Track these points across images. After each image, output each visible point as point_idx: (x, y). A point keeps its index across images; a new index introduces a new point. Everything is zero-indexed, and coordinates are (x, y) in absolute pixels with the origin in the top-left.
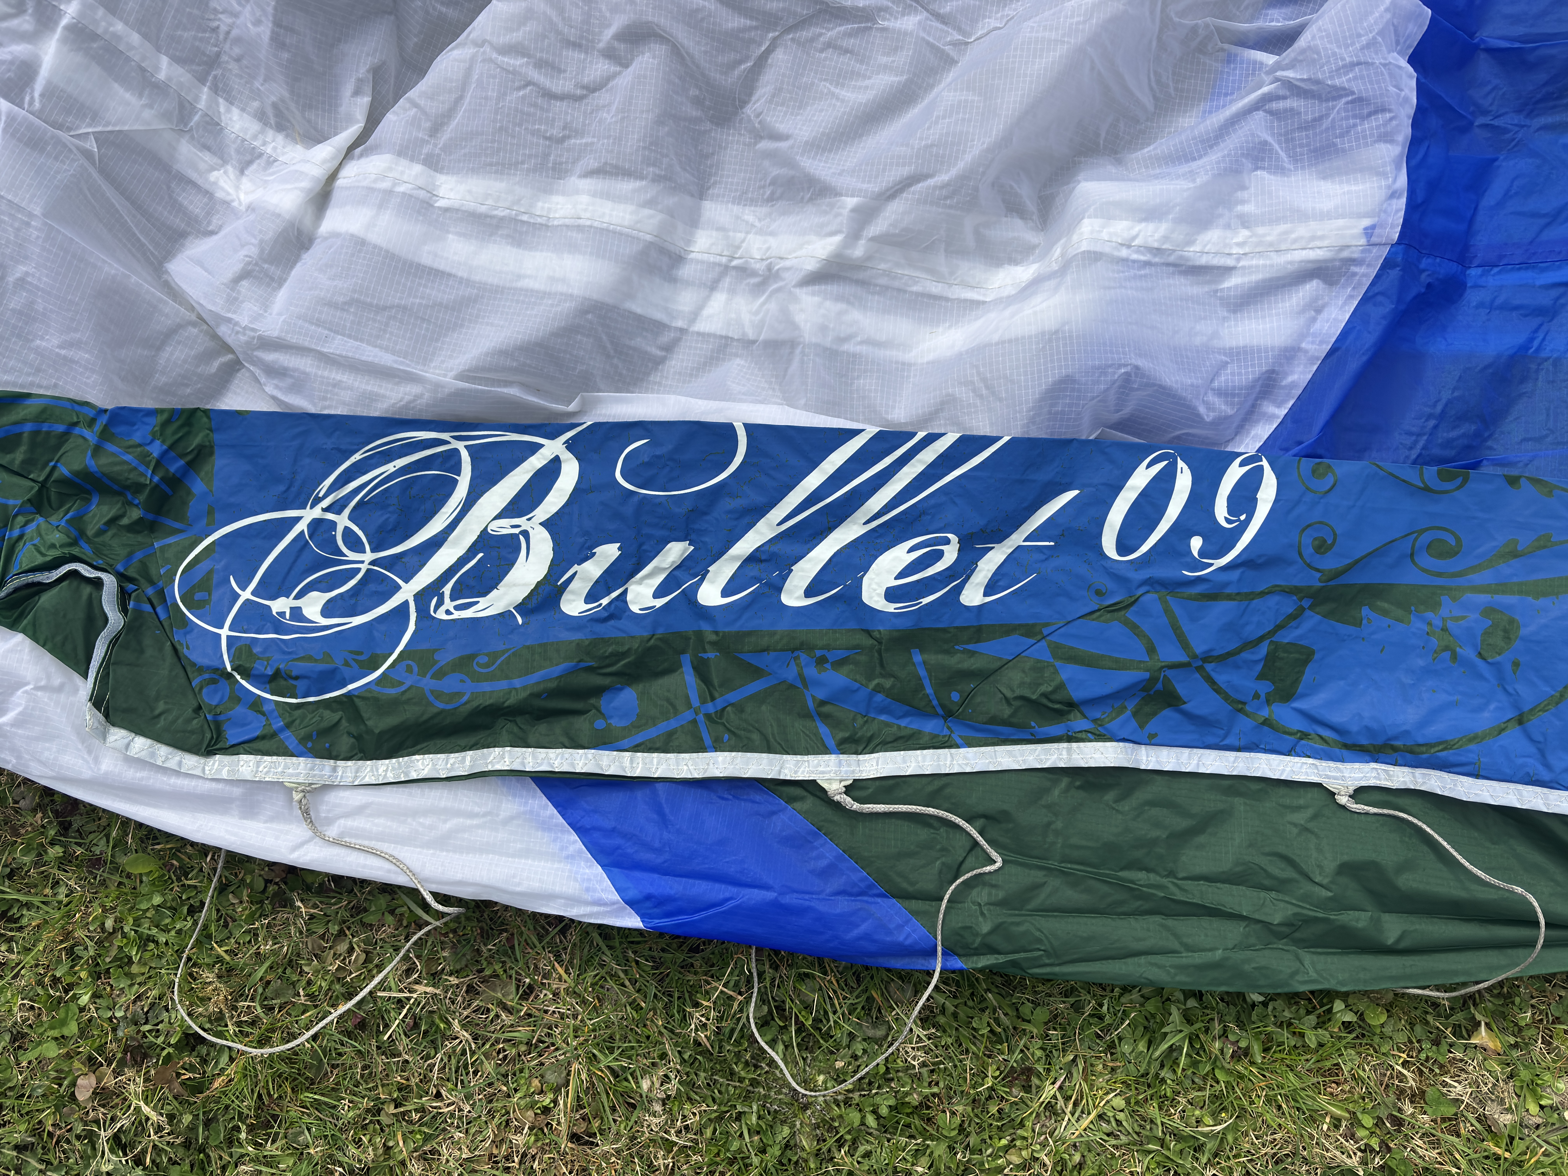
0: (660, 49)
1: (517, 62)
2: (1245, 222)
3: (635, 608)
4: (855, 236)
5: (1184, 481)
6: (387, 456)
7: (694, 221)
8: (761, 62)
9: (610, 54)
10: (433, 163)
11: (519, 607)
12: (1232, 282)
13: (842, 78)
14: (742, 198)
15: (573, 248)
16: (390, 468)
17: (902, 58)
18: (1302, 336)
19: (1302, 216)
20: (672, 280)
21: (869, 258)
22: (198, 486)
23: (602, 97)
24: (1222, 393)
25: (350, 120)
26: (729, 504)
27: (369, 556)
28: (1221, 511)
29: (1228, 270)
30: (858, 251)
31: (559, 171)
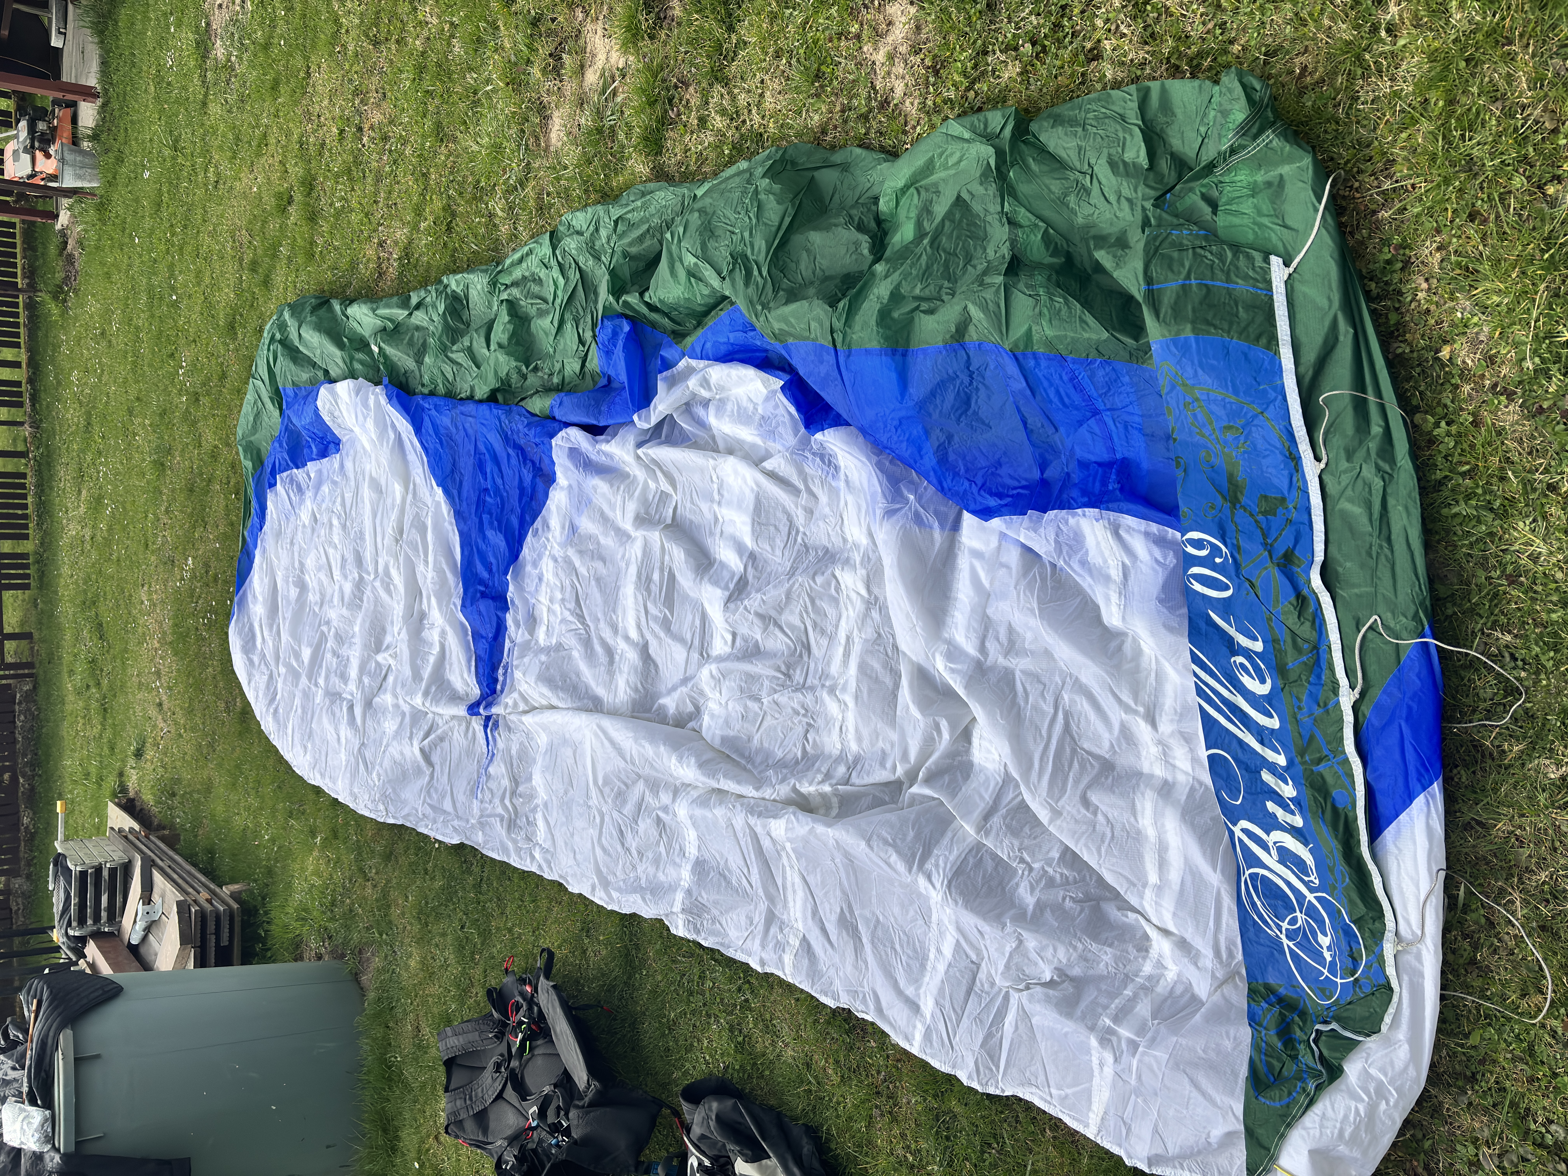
0: (1089, 794)
1: (1103, 850)
2: (1105, 561)
3: (1295, 794)
4: (1136, 712)
5: (1195, 570)
6: (1254, 904)
7: (1151, 776)
8: (1088, 752)
9: (1095, 813)
10: (1145, 885)
11: (1306, 845)
12: (1127, 562)
13: (1088, 721)
14: (1138, 756)
15: (1163, 825)
16: (1258, 903)
17: (1077, 698)
18: (1139, 532)
19: (1098, 543)
20: (1174, 783)
21: (1144, 705)
22: (1282, 991)
23: (1110, 816)
24: (1165, 558)
25: (1137, 920)
26: (1240, 755)
27: (1298, 914)
28: (1204, 553)
29: (1123, 564)
30: (1141, 709)
31: (1139, 832)
